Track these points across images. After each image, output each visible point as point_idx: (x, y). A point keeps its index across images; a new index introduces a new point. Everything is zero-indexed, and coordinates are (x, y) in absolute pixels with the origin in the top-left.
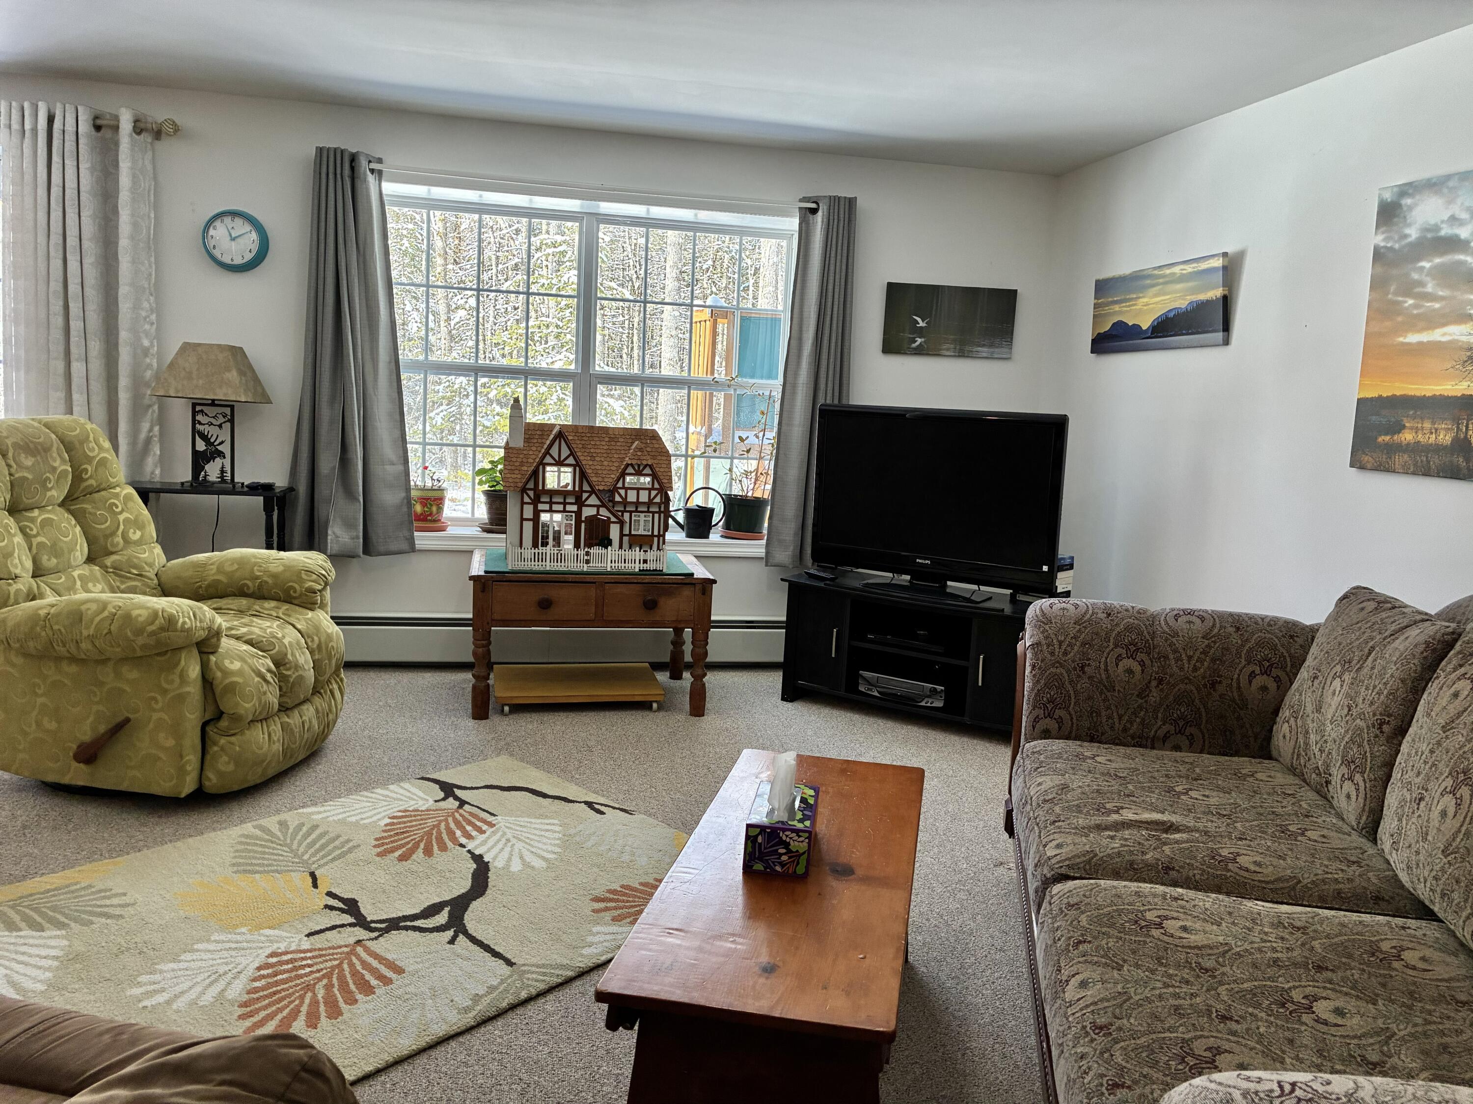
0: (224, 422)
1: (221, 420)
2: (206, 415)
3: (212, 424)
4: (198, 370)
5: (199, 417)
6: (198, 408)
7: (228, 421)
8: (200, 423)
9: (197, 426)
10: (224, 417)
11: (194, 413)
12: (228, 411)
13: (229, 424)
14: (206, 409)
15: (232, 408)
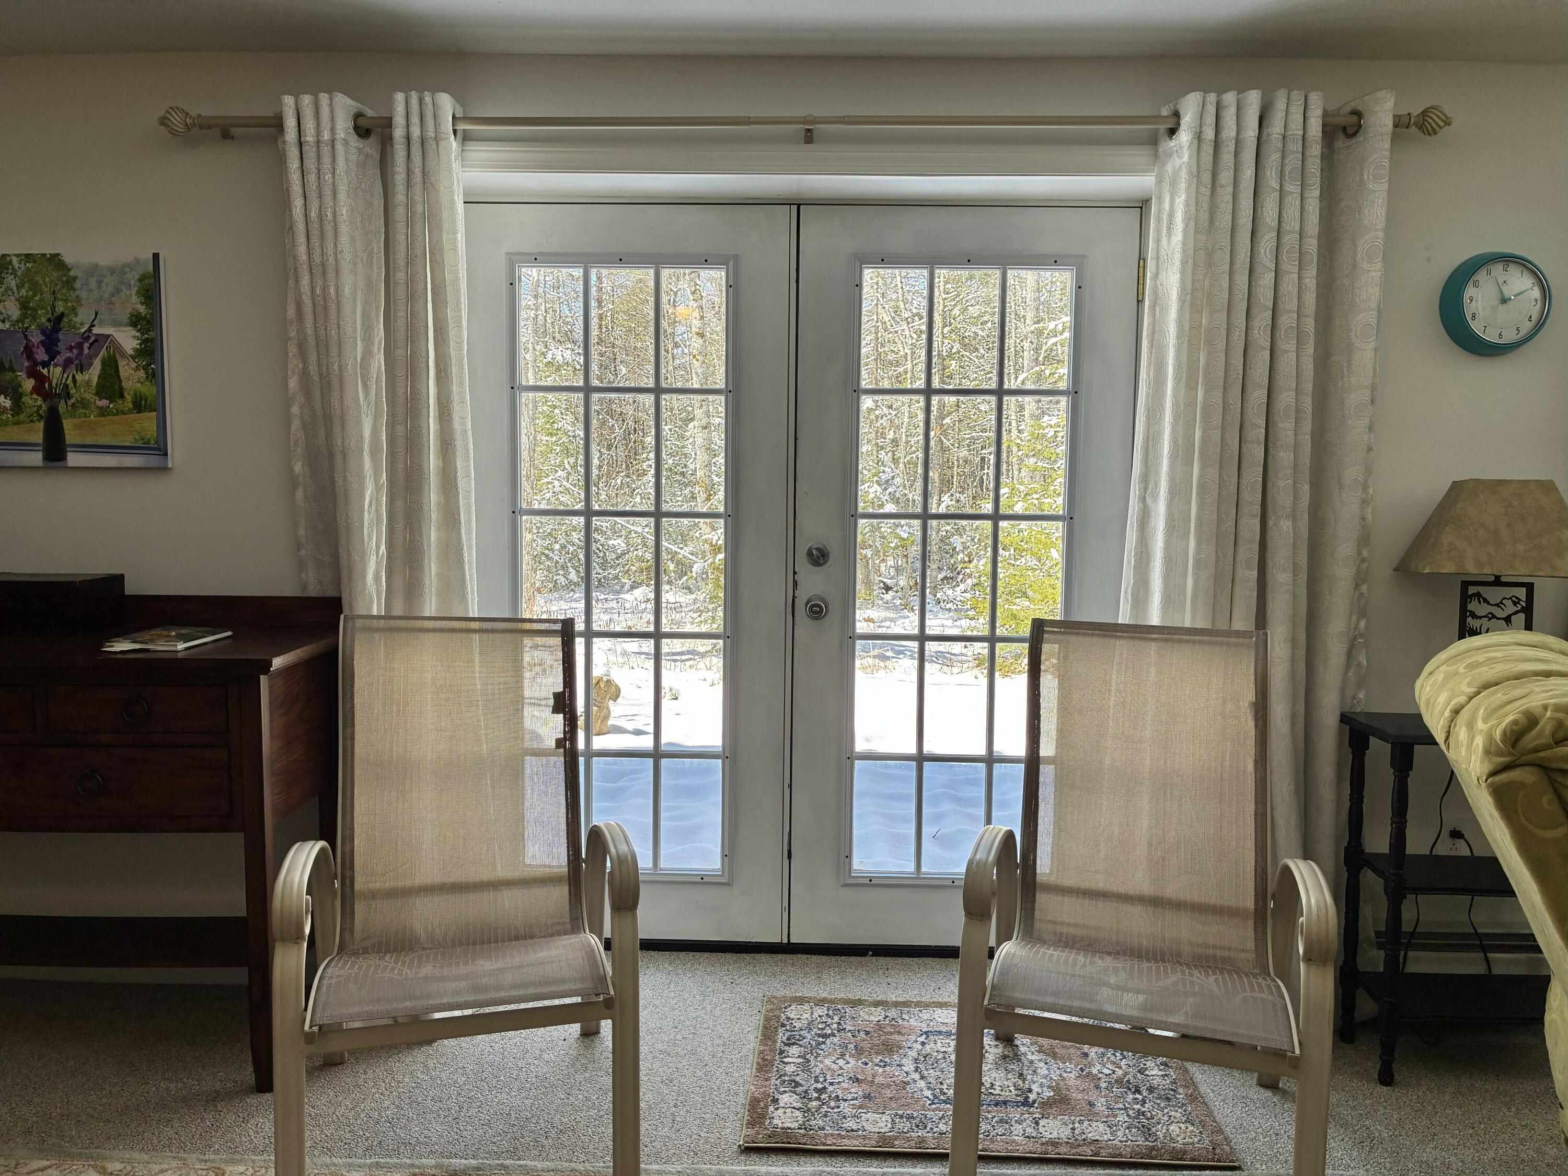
0: (1516, 613)
1: (1510, 608)
2: (1485, 601)
3: (1494, 617)
4: (1509, 525)
5: (1473, 606)
6: (1472, 590)
7: (1523, 610)
8: (1474, 616)
9: (1469, 620)
10: (1515, 603)
11: (1465, 598)
12: (1521, 593)
13: (1522, 616)
14: (1485, 591)
15: (1530, 587)
